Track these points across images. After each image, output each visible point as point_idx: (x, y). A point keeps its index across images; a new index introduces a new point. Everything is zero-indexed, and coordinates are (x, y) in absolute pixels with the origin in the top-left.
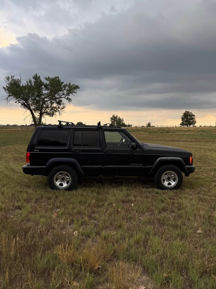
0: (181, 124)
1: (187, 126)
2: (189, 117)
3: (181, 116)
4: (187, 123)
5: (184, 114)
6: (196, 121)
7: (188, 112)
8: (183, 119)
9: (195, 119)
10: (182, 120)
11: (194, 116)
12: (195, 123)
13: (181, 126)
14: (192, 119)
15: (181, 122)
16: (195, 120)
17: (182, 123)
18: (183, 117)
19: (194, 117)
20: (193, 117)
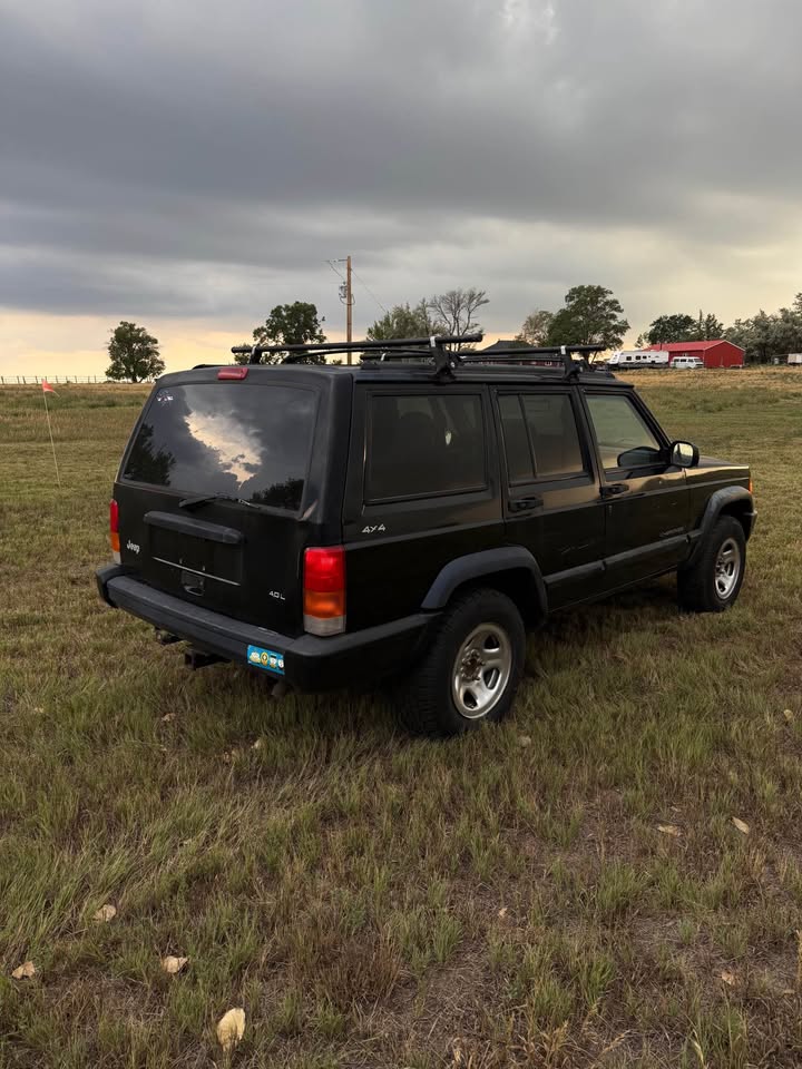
0: (109, 374)
1: (135, 380)
2: (136, 346)
3: (109, 340)
4: (132, 370)
5: (118, 332)
6: (162, 363)
7: (132, 326)
8: (114, 352)
9: (157, 354)
10: (113, 358)
11: (155, 341)
12: (159, 369)
13: (110, 379)
14: (149, 353)
15: (109, 363)
16: (158, 358)
17: (114, 367)
18: (116, 344)
19: (155, 345)
20: (150, 345)
